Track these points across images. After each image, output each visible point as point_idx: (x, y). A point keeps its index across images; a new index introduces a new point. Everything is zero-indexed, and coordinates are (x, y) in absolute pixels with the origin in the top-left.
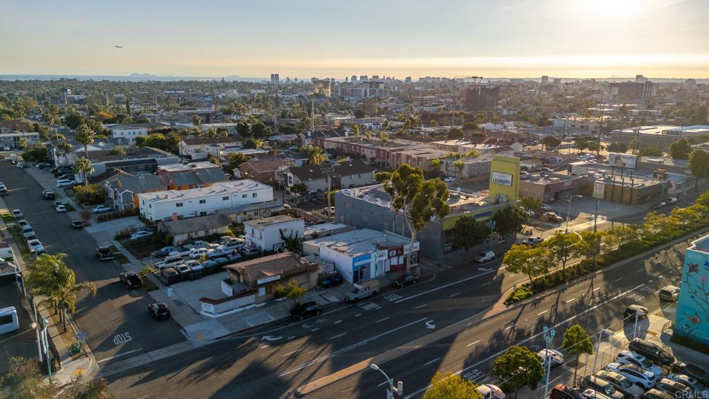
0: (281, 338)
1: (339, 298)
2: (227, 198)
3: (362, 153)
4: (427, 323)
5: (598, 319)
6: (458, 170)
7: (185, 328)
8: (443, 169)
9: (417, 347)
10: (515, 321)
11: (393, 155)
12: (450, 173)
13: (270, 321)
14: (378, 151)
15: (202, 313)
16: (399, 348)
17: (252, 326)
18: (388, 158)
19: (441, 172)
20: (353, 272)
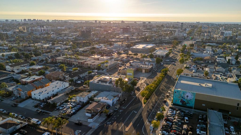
0: (111, 122)
1: (113, 111)
2: (59, 88)
3: (73, 63)
4: (135, 112)
6: (106, 67)
7: (88, 125)
8: (101, 67)
9: (137, 117)
12: (104, 68)
13: (104, 120)
14: (79, 62)
15: (88, 121)
16: (134, 118)
17: (102, 121)
19: (101, 68)
20: (112, 104)
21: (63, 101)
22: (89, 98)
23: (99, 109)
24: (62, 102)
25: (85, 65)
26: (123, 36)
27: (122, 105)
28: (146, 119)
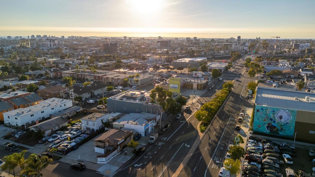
0: (141, 164)
1: (145, 144)
2: (53, 108)
3: (86, 78)
4: (186, 145)
5: (230, 132)
6: (136, 82)
7: (97, 170)
8: (129, 82)
9: (191, 155)
10: (210, 138)
11: (105, 78)
13: (129, 159)
14: (95, 77)
15: (98, 162)
16: (186, 156)
17: (125, 162)
18: (102, 79)
20: (144, 132)
21: (57, 128)
22: (103, 123)
23: (120, 140)
24: (54, 130)
25: (105, 80)
26: (161, 51)
27: (162, 134)
28: (209, 157)
